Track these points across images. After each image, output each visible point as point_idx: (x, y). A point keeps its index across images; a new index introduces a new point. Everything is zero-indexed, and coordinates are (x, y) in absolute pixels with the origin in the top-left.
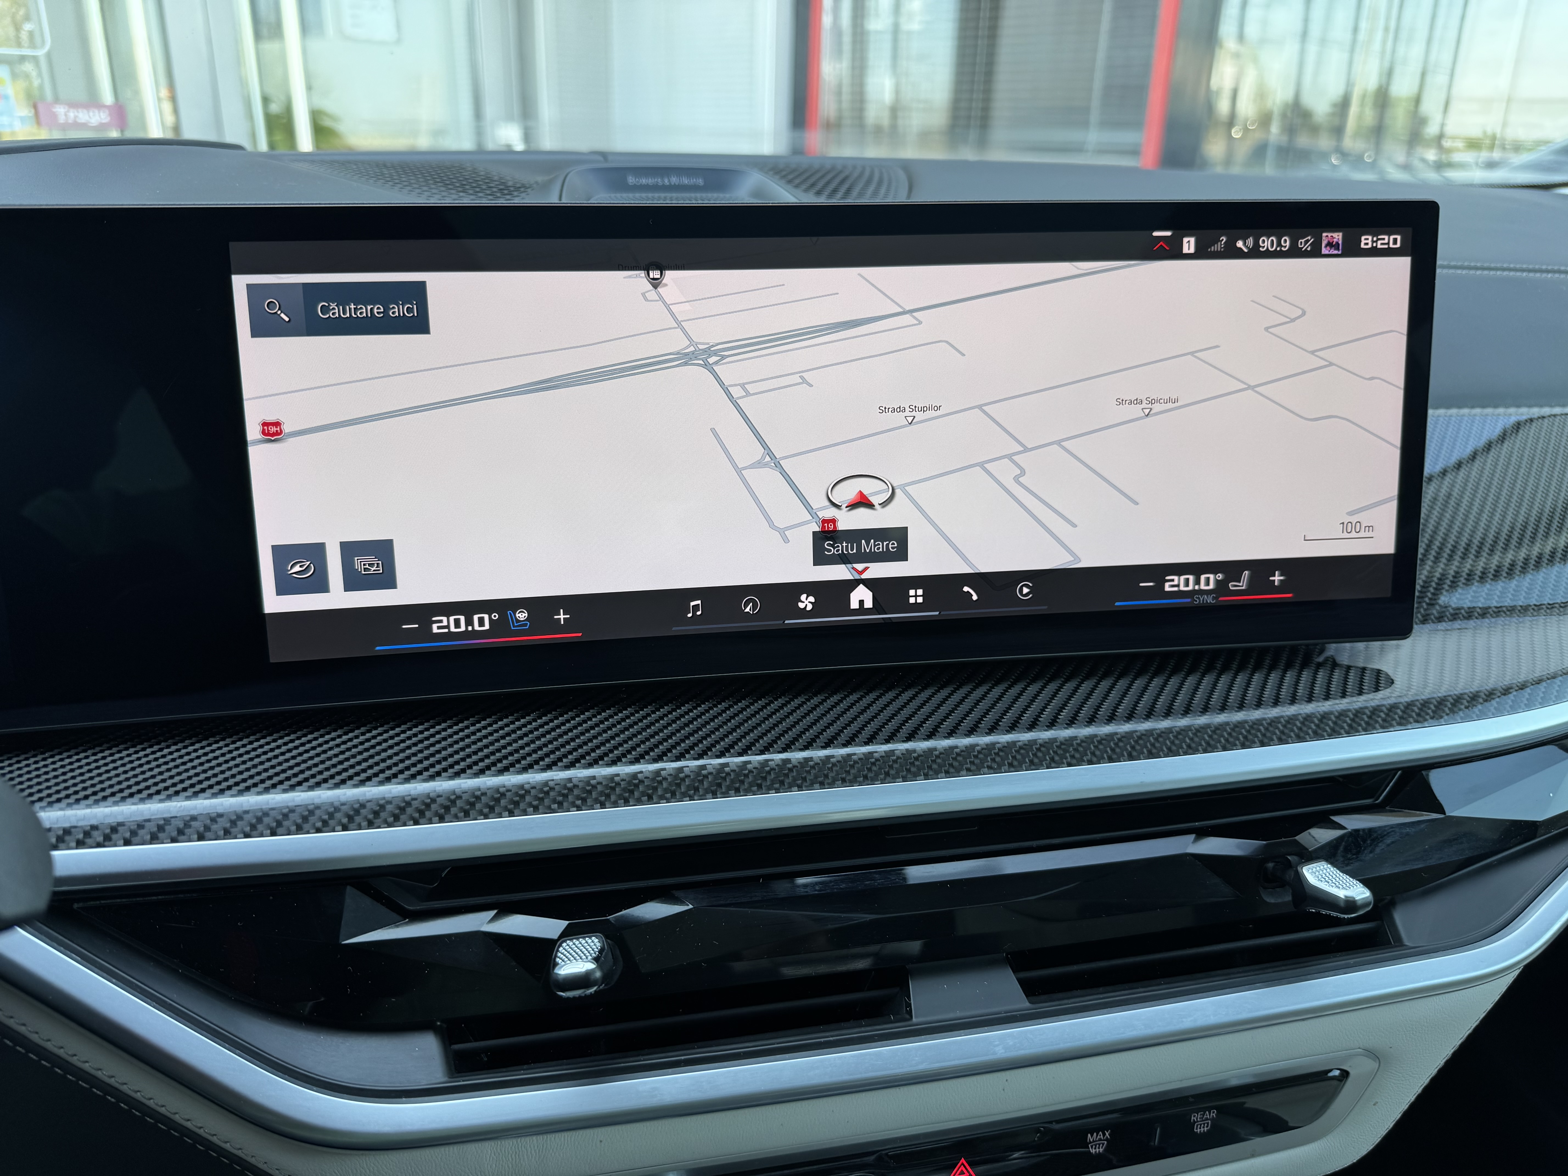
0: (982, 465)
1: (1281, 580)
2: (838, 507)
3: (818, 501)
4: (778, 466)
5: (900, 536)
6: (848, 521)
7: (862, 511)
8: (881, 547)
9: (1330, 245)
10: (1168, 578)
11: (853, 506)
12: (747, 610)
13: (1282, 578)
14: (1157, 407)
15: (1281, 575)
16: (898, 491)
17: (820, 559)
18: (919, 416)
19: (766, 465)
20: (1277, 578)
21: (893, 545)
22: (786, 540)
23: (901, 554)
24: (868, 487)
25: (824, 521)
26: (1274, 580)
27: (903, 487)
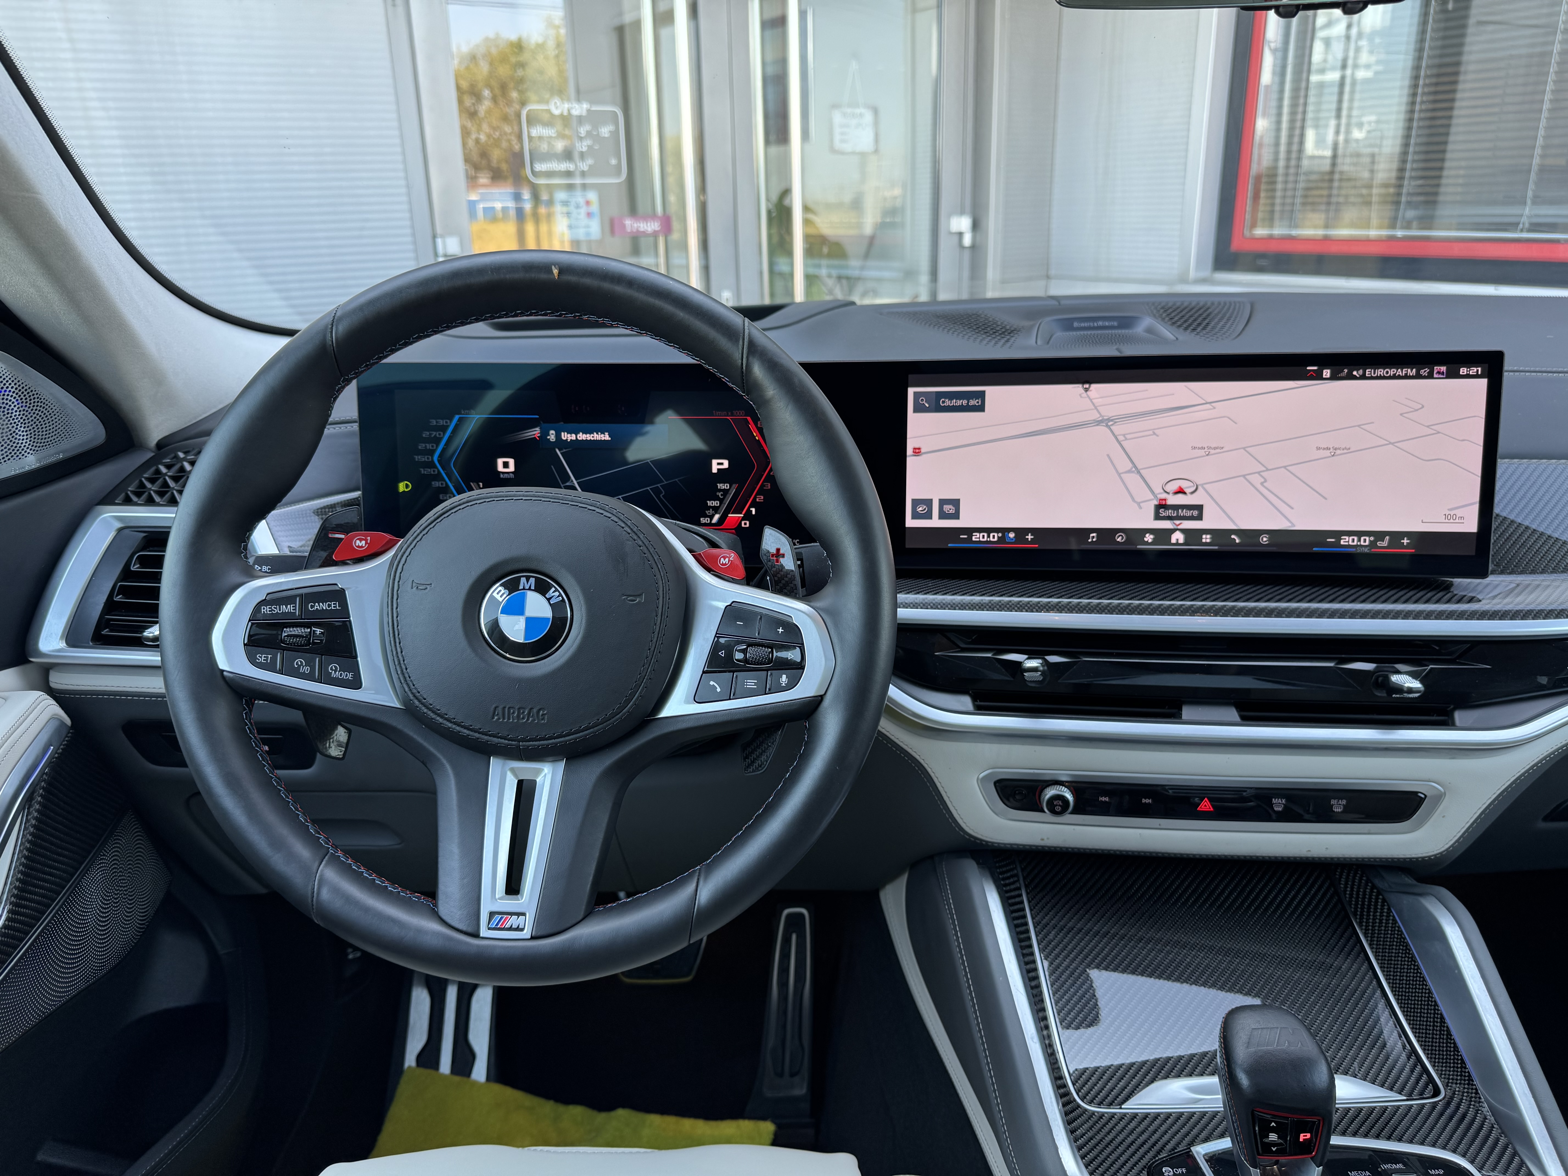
0: (1244, 476)
2: (1168, 493)
3: (1158, 490)
4: (1139, 472)
5: (1200, 508)
6: (1173, 500)
7: (1180, 495)
8: (1189, 513)
9: (1439, 373)
10: (1342, 538)
11: (1176, 493)
12: (1118, 540)
14: (1338, 452)
16: (1200, 487)
17: (1158, 517)
18: (1212, 451)
19: (1133, 472)
21: (1195, 513)
22: (1141, 508)
23: (1200, 518)
24: (1184, 484)
25: (1160, 500)
27: (1202, 485)
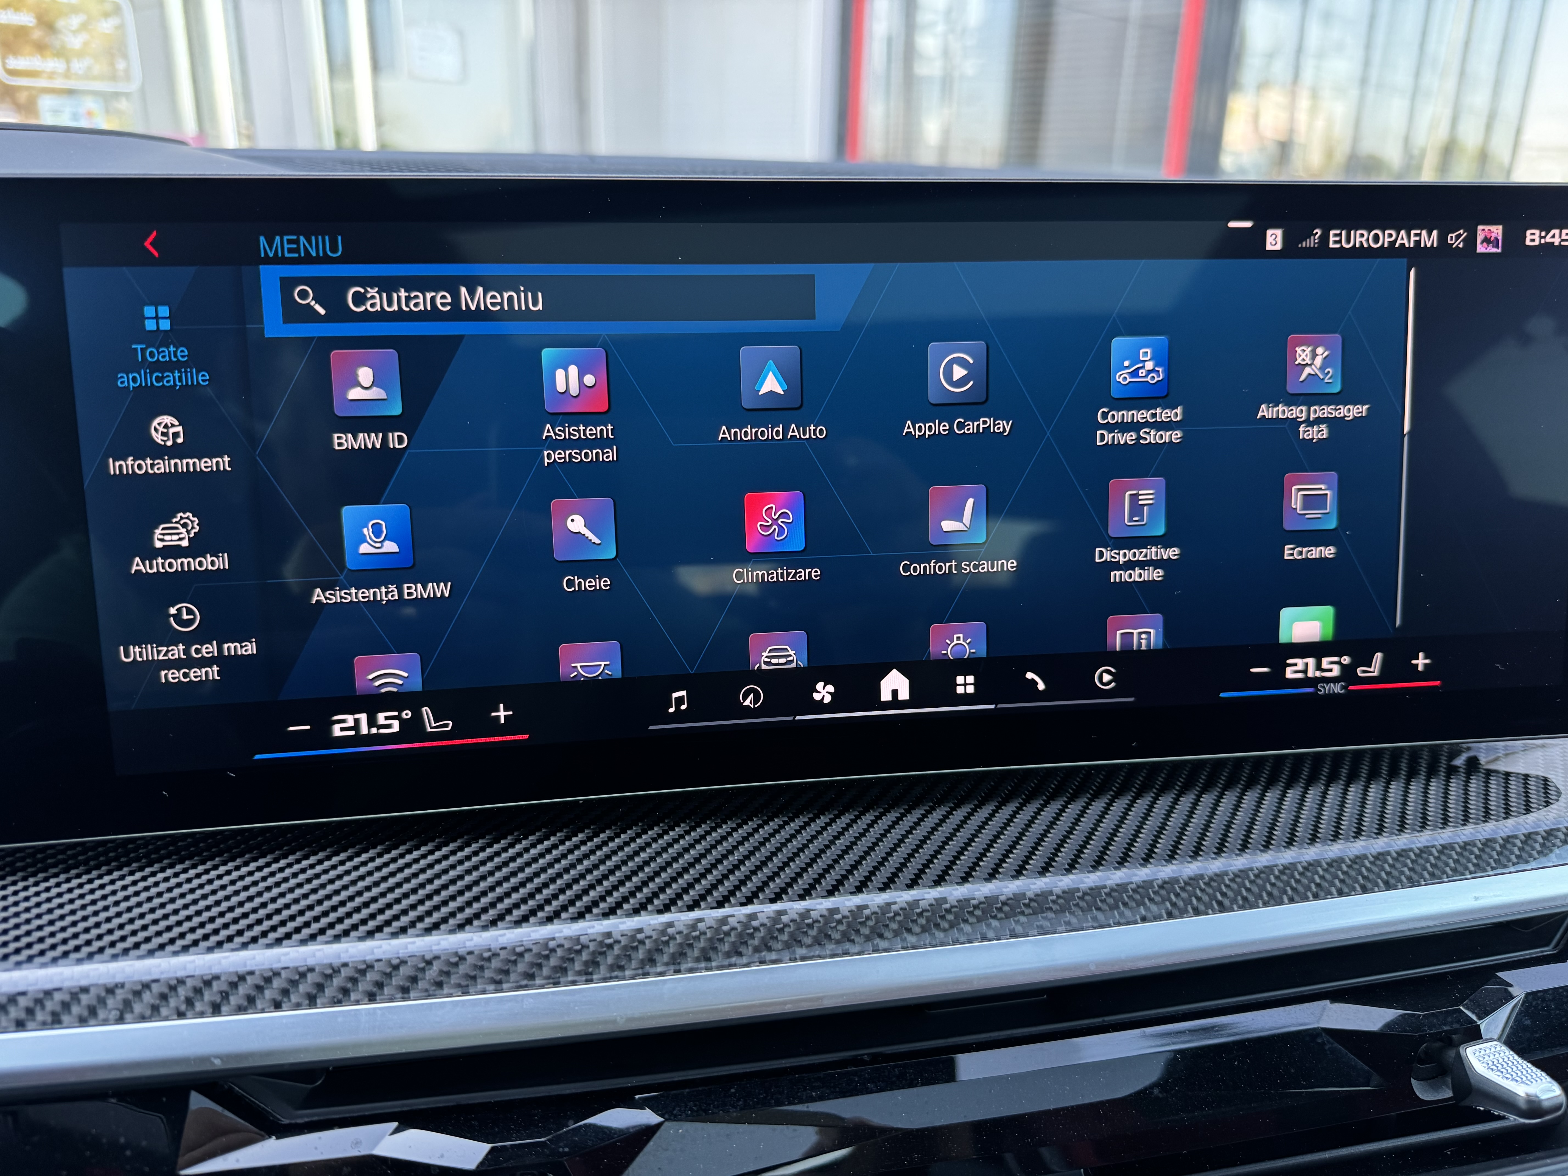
1: (1426, 665)
10: (1289, 661)
12: (747, 703)
13: (1427, 661)
15: (1426, 658)
20: (1421, 662)
26: (1417, 665)
